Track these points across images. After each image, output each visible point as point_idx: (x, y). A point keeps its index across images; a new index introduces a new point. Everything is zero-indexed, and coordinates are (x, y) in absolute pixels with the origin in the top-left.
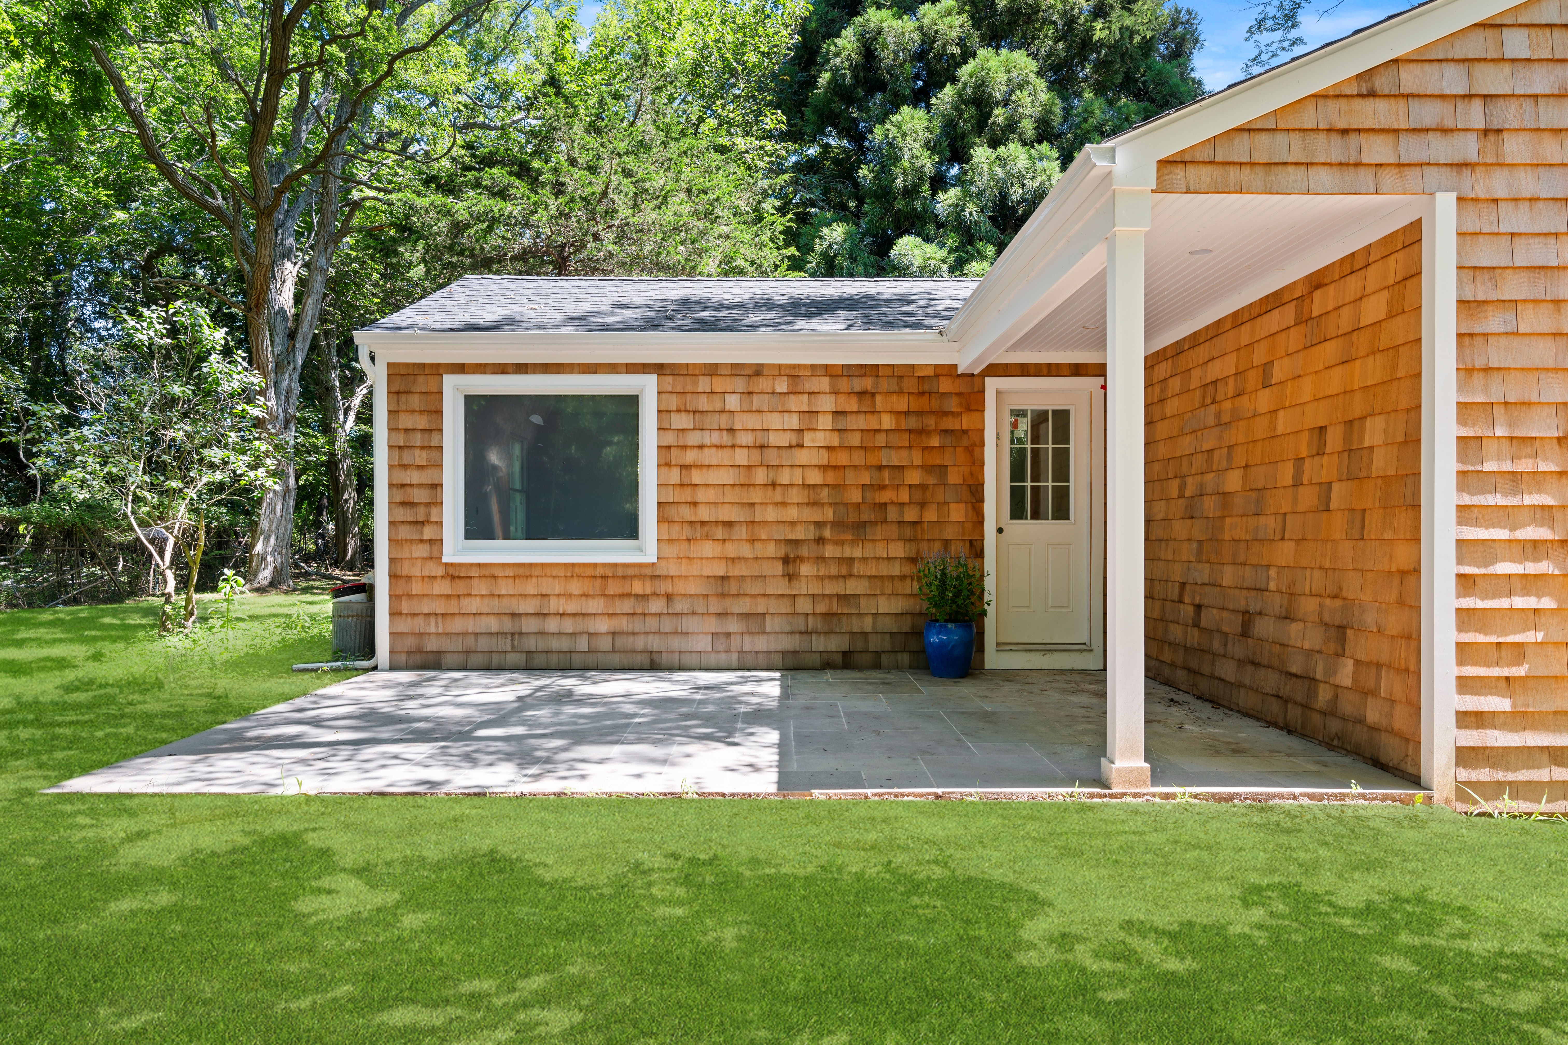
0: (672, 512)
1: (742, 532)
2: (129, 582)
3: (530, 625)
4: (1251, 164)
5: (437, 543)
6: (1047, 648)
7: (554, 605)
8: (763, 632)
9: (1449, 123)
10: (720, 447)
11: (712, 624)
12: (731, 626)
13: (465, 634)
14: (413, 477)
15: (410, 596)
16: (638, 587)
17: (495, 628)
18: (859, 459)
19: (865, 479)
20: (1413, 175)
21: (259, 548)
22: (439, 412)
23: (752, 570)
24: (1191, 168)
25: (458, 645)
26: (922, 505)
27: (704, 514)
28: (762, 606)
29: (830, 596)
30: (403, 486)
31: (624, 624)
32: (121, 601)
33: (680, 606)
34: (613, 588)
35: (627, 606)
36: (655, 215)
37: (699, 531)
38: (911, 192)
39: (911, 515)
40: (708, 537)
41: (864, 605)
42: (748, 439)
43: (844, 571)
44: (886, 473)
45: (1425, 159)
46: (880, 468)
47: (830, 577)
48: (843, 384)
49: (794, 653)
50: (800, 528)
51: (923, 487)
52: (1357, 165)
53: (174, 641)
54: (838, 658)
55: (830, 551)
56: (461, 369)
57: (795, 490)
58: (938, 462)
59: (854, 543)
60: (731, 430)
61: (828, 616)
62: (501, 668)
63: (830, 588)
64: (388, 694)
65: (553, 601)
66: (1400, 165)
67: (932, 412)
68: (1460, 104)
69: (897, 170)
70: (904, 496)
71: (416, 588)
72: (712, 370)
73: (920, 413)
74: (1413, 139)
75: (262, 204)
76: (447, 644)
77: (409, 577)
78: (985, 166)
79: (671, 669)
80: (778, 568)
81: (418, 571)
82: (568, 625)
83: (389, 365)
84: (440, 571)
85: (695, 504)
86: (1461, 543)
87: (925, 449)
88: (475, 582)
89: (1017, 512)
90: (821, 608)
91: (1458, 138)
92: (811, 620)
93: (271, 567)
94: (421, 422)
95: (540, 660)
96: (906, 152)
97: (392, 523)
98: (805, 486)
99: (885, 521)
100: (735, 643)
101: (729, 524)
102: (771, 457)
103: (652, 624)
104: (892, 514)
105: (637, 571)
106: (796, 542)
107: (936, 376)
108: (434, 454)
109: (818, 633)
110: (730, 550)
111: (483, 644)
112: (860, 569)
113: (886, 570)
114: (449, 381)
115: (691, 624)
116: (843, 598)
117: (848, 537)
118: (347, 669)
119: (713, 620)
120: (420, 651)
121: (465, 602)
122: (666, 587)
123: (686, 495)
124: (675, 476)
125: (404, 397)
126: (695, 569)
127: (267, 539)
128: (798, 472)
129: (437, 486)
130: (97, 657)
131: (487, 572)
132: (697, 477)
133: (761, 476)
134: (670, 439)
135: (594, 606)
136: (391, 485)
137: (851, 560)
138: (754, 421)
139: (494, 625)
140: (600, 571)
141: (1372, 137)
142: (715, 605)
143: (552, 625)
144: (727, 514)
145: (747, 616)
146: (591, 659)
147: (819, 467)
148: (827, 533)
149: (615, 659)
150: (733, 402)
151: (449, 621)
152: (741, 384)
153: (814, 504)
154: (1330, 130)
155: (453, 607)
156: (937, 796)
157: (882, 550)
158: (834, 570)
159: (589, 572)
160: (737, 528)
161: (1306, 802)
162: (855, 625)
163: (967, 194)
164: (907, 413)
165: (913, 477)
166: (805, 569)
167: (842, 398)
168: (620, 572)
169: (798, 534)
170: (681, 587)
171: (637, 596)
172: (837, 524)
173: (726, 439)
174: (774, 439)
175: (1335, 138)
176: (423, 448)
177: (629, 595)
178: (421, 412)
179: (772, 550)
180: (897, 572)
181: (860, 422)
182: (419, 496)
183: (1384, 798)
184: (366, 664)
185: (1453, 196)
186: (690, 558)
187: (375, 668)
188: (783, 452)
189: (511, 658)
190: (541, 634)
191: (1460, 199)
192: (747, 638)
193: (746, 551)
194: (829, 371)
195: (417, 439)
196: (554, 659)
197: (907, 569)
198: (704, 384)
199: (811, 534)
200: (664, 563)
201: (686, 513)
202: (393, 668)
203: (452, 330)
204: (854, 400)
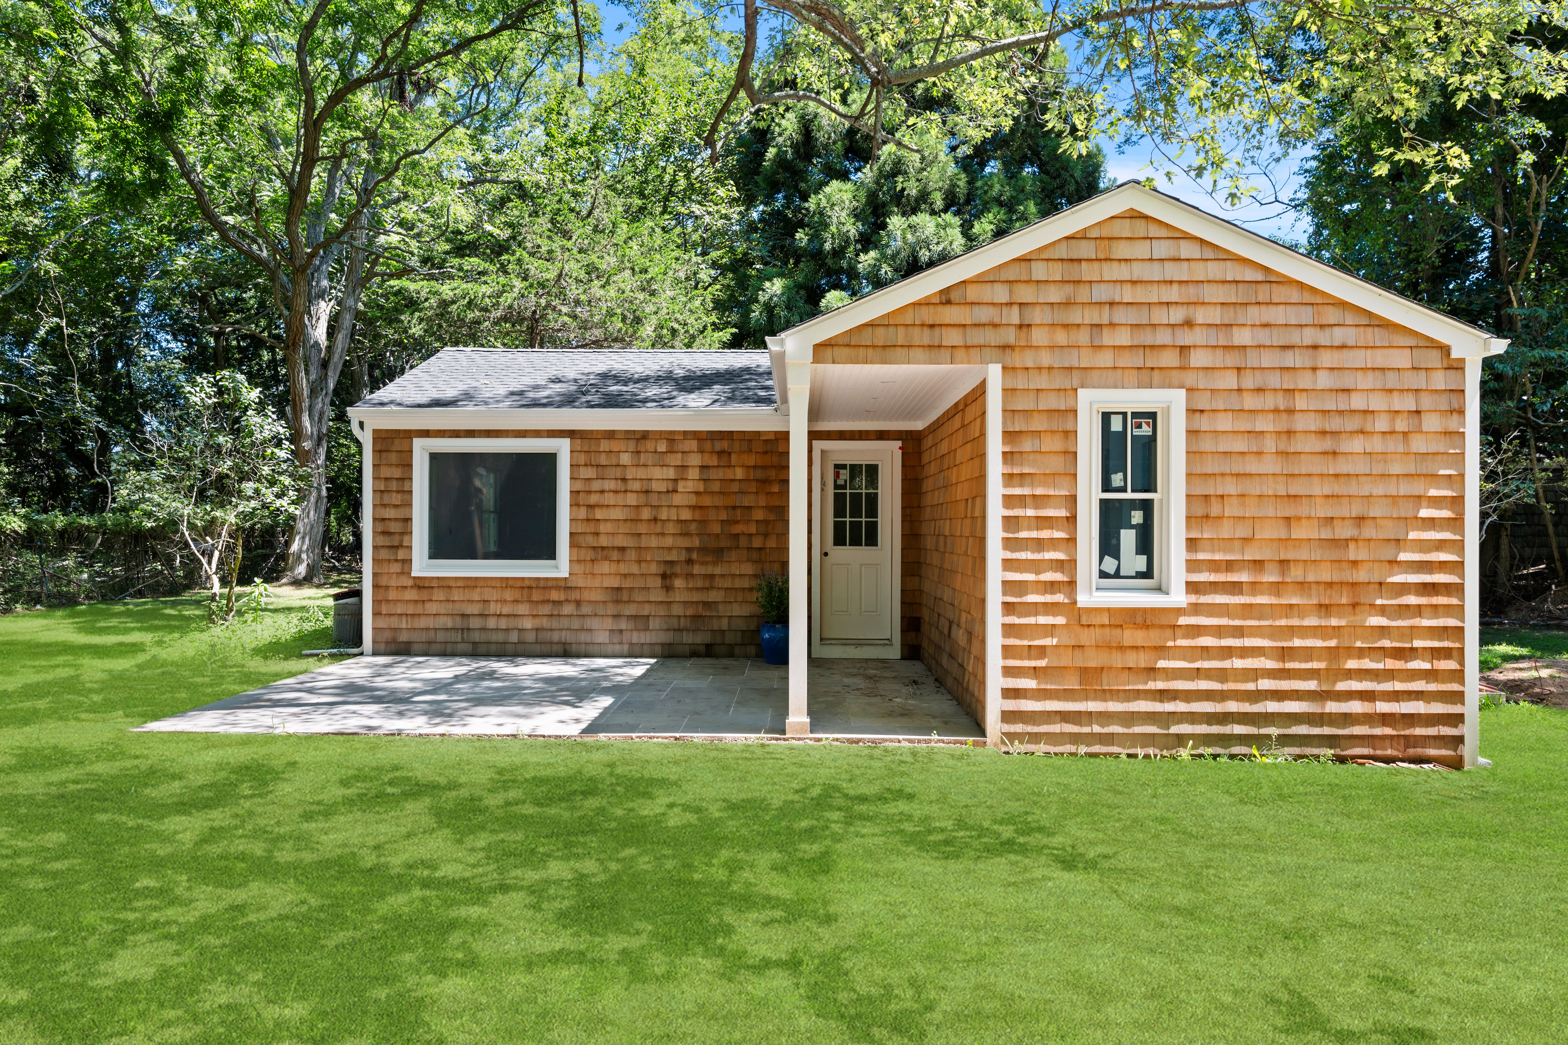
0: (581, 540)
1: (632, 555)
2: (185, 577)
3: (475, 623)
4: (874, 347)
5: (408, 562)
6: (859, 643)
7: (493, 608)
8: (647, 629)
9: (997, 320)
10: (616, 492)
11: (609, 623)
12: (623, 625)
13: (428, 629)
14: (390, 513)
15: (388, 601)
16: (555, 595)
17: (450, 624)
18: (718, 501)
19: (724, 516)
20: (975, 352)
21: (295, 547)
22: (410, 466)
23: (639, 583)
24: (836, 349)
25: (423, 637)
26: (766, 535)
27: (604, 541)
28: (646, 610)
29: (697, 603)
30: (383, 520)
31: (545, 623)
32: (178, 594)
33: (586, 609)
34: (536, 596)
35: (546, 609)
36: (602, 292)
37: (600, 554)
38: (839, 253)
39: (757, 543)
40: (606, 558)
41: (722, 610)
42: (636, 486)
43: (707, 585)
44: (738, 512)
45: (982, 342)
46: (734, 508)
47: (697, 589)
48: (708, 446)
49: (670, 644)
50: (674, 552)
51: (766, 522)
52: (940, 346)
53: (218, 631)
54: (702, 649)
55: (697, 569)
56: (426, 434)
57: (671, 524)
58: (778, 503)
59: (715, 563)
60: (624, 480)
61: (695, 618)
62: (453, 655)
63: (697, 597)
64: (366, 672)
65: (492, 605)
66: (967, 347)
67: (772, 467)
68: (1004, 309)
69: (827, 235)
70: (753, 529)
71: (392, 595)
72: (610, 435)
73: (764, 467)
74: (975, 331)
75: (297, 263)
76: (415, 637)
77: (387, 587)
78: (899, 233)
79: (578, 656)
80: (658, 582)
81: (393, 583)
82: (503, 623)
83: (375, 431)
84: (410, 583)
85: (597, 534)
86: (1004, 583)
87: (768, 494)
88: (435, 591)
89: (839, 540)
90: (690, 612)
91: (1002, 330)
92: (682, 620)
93: (304, 565)
94: (397, 473)
95: (482, 649)
96: (835, 220)
97: (375, 547)
98: (679, 521)
99: (738, 547)
100: (626, 637)
101: (622, 549)
102: (654, 500)
103: (565, 623)
104: (743, 542)
105: (554, 583)
106: (672, 563)
107: (777, 440)
108: (406, 496)
109: (687, 630)
110: (623, 568)
111: (441, 637)
112: (719, 583)
113: (739, 583)
114: (418, 444)
115: (594, 623)
116: (706, 604)
117: (710, 559)
118: (341, 655)
119: (610, 620)
120: (394, 641)
121: (428, 605)
122: (575, 595)
123: (591, 528)
124: (582, 513)
125: (384, 455)
126: (597, 583)
127: (303, 538)
128: (674, 511)
129: (408, 520)
130: (160, 643)
131: (444, 584)
132: (599, 514)
133: (646, 514)
134: (579, 486)
135: (523, 609)
136: (375, 519)
137: (712, 577)
138: (641, 473)
139: (449, 623)
140: (527, 583)
141: (950, 329)
142: (611, 610)
143: (492, 623)
144: (620, 541)
145: (635, 617)
146: (520, 648)
147: (689, 507)
148: (695, 556)
149: (538, 648)
150: (625, 459)
151: (416, 619)
152: (631, 445)
153: (685, 534)
154: (922, 325)
155: (419, 609)
156: (676, 739)
157: (735, 569)
158: (700, 584)
159: (519, 584)
160: (628, 552)
161: (905, 744)
162: (715, 624)
163: (884, 256)
164: (755, 467)
165: (759, 515)
166: (679, 583)
167: (707, 456)
168: (542, 584)
169: (673, 556)
170: (587, 596)
171: (554, 602)
172: (702, 550)
173: (620, 486)
174: (655, 486)
175: (926, 331)
176: (398, 492)
177: (548, 601)
178: (397, 466)
179: (654, 568)
180: (747, 585)
181: (720, 474)
182: (394, 527)
183: (955, 742)
184: (355, 651)
185: (1000, 366)
186: (593, 574)
187: (362, 654)
188: (663, 497)
189: (461, 647)
190: (484, 629)
191: (1004, 368)
192: (635, 634)
193: (635, 569)
194: (696, 435)
195: (394, 486)
196: (493, 648)
197: (754, 583)
198: (604, 445)
199: (683, 557)
200: (574, 578)
201: (591, 540)
202: (375, 654)
203: (419, 406)
204: (715, 457)
